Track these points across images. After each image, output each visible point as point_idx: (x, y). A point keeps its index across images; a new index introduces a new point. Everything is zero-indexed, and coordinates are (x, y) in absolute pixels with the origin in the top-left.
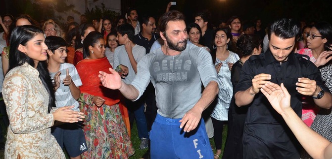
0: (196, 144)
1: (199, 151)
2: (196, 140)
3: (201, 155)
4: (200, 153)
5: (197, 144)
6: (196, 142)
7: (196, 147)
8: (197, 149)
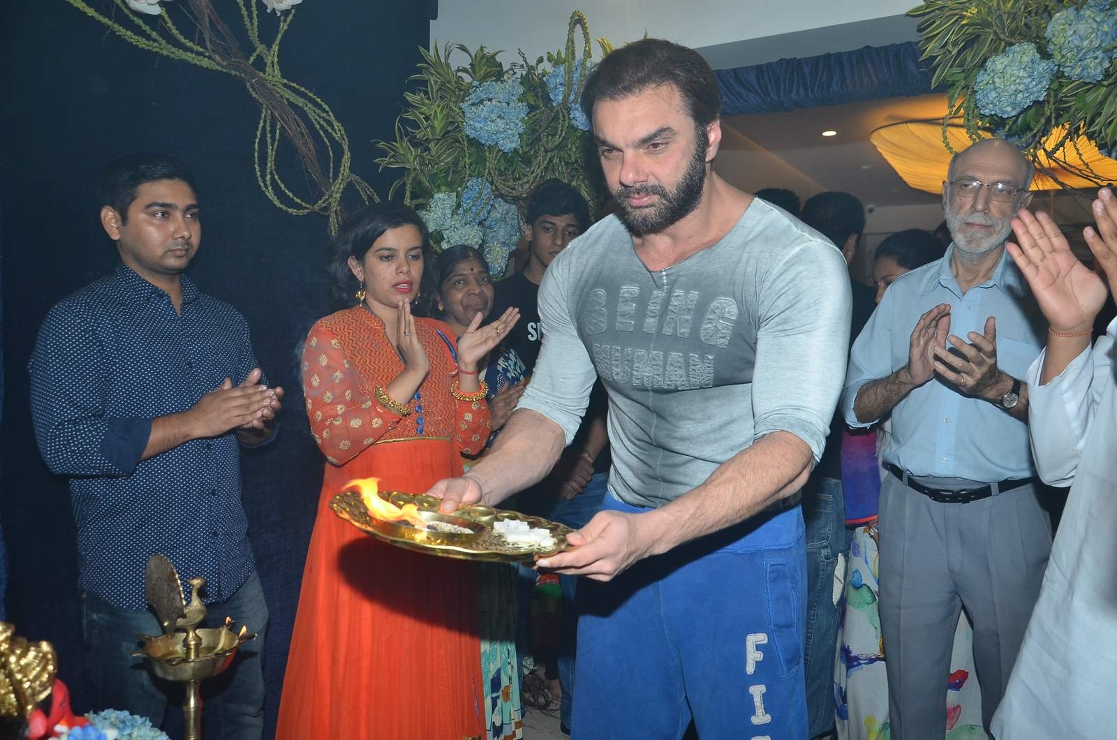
0: (753, 657)
1: (757, 691)
2: (762, 638)
3: (760, 710)
4: (758, 701)
5: (759, 656)
6: (759, 647)
7: (750, 669)
8: (755, 680)
